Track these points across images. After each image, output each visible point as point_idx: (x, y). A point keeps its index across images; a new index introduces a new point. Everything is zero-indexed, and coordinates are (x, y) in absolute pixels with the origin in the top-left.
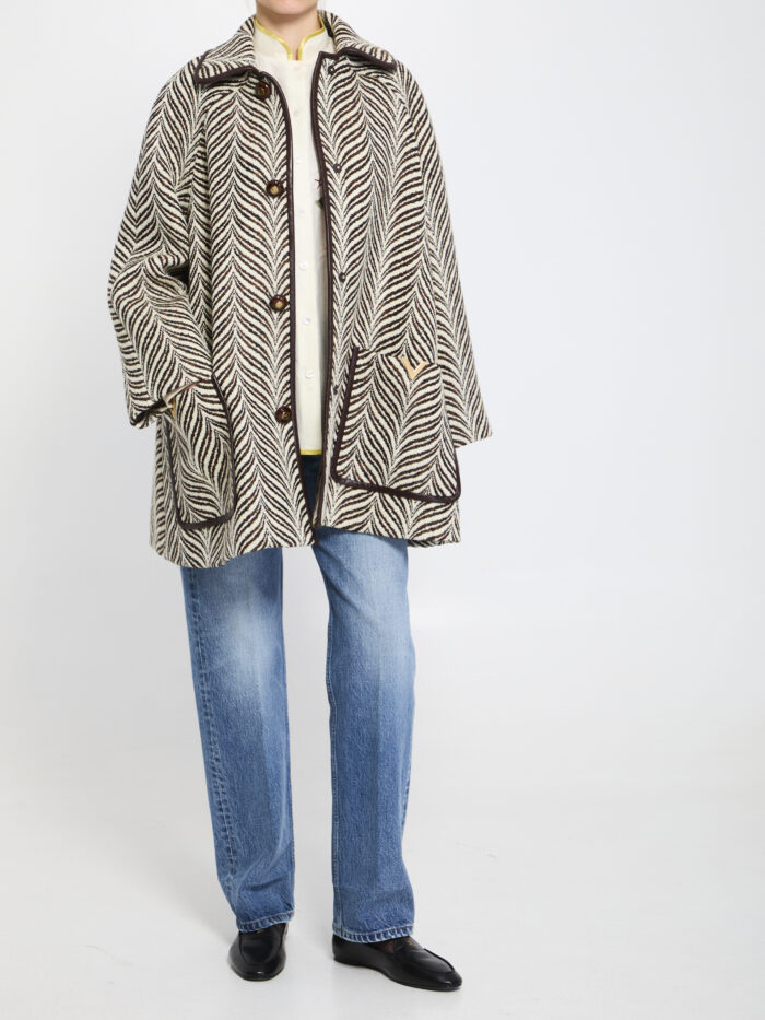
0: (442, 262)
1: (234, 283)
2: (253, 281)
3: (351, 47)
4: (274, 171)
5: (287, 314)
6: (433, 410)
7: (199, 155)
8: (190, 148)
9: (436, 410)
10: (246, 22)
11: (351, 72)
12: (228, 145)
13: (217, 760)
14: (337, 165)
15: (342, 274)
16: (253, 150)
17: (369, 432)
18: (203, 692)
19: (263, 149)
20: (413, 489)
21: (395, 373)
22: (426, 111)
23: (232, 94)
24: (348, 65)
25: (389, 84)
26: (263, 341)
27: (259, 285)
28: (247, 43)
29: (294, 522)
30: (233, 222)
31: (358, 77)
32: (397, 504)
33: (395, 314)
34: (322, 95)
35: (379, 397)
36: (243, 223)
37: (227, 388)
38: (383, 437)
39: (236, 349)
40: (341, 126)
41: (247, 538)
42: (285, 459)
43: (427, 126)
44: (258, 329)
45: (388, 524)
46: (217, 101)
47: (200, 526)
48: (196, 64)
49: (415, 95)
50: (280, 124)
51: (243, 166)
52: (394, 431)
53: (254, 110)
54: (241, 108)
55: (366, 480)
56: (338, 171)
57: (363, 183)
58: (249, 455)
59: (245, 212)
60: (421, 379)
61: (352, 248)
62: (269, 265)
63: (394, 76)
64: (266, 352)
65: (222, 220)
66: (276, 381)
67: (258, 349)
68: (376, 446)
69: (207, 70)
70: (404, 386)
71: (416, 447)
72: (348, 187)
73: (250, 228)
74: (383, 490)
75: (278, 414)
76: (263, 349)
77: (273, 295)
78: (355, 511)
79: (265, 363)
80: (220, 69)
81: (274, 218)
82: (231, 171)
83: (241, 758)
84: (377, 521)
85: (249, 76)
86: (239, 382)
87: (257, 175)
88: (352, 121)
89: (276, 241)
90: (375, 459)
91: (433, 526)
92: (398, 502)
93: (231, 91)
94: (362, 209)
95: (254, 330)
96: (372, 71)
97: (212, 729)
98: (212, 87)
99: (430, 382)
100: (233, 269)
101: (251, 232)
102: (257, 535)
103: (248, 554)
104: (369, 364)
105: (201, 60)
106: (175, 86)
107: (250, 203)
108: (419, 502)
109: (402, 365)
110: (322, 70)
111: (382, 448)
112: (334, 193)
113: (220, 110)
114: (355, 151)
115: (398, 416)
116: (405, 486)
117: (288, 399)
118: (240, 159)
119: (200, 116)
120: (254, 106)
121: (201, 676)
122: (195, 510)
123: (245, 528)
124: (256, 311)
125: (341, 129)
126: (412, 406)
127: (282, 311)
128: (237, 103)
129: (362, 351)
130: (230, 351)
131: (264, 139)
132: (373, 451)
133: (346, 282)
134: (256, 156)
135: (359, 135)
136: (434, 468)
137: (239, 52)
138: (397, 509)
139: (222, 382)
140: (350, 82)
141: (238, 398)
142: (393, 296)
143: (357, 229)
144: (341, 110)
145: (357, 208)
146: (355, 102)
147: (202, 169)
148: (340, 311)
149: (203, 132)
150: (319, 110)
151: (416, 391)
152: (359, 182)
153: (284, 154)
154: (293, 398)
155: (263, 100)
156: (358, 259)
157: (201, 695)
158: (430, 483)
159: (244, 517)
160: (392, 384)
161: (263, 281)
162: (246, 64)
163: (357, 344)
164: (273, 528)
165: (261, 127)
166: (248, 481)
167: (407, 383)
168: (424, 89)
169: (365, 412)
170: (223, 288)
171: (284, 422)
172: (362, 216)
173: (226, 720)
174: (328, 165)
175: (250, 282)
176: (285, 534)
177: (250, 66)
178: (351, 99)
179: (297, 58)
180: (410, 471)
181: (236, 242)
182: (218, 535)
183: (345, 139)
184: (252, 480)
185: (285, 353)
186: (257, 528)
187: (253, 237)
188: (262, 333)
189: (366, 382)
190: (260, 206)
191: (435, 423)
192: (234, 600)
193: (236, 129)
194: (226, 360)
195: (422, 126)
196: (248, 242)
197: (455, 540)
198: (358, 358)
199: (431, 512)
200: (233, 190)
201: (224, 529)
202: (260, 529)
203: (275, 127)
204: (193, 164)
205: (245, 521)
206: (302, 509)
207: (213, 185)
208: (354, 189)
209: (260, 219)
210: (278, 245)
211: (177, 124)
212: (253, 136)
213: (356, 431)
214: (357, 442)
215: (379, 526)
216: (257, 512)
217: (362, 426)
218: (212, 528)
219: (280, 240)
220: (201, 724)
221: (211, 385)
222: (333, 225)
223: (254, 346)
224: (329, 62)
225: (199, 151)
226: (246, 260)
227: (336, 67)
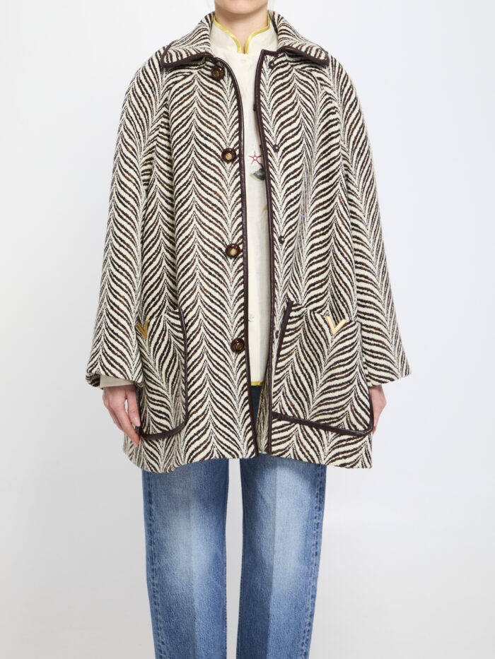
0: (369, 227)
1: (195, 233)
2: (211, 232)
3: (288, 46)
4: (228, 141)
5: (241, 260)
6: (350, 360)
7: (163, 125)
8: (155, 119)
9: (352, 360)
10: (206, 17)
11: (289, 66)
12: (189, 118)
13: (163, 643)
14: (276, 146)
15: (281, 237)
16: (211, 124)
17: (295, 374)
18: (153, 584)
19: (219, 123)
20: (330, 423)
21: (320, 329)
22: (356, 99)
23: (192, 76)
24: (286, 61)
25: (320, 79)
26: (221, 283)
27: (216, 236)
28: (204, 33)
29: (239, 438)
30: (194, 182)
31: (294, 71)
32: (315, 434)
33: (317, 275)
34: (264, 86)
35: (306, 345)
36: (203, 184)
37: (189, 321)
38: (307, 379)
39: (198, 288)
40: (279, 113)
41: (196, 449)
42: (236, 383)
43: (356, 111)
44: (216, 272)
45: (308, 451)
46: (179, 81)
47: (158, 437)
48: (162, 52)
49: (345, 86)
50: (232, 101)
51: (202, 136)
52: (316, 376)
53: (211, 89)
54: (199, 87)
55: (289, 414)
56: (276, 151)
57: (296, 162)
58: (201, 379)
59: (204, 174)
60: (341, 335)
61: (289, 216)
62: (225, 219)
63: (326, 71)
64: (223, 292)
65: (184, 181)
66: (232, 316)
67: (217, 289)
68: (300, 386)
69: (171, 56)
70: (326, 340)
71: (334, 391)
72: (285, 165)
73: (208, 188)
74: (303, 422)
75: (233, 345)
76: (221, 290)
77: (228, 244)
78: (278, 439)
79: (223, 301)
80: (181, 55)
81: (229, 180)
82: (191, 139)
83: (181, 643)
84: (298, 448)
85: (206, 60)
86: (201, 316)
87: (214, 144)
88: (288, 109)
89: (231, 198)
90: (298, 397)
91: (345, 455)
92: (317, 433)
93: (191, 73)
94: (296, 184)
95: (213, 273)
96: (307, 65)
97: (159, 616)
98: (175, 69)
99: (348, 337)
100: (195, 222)
101: (209, 191)
102: (205, 448)
103: (196, 463)
104: (300, 317)
105: (166, 50)
106: (144, 70)
107: (208, 167)
108: (334, 434)
109: (325, 322)
110: (264, 65)
111: (305, 389)
112: (273, 168)
113: (182, 89)
114: (291, 134)
115: (320, 364)
116: (324, 420)
117: (242, 332)
118: (199, 129)
119: (164, 93)
120: (211, 86)
121: (153, 570)
122: (155, 422)
123: (195, 441)
124: (214, 257)
125: (279, 115)
126: (333, 357)
127: (236, 257)
128: (196, 83)
129: (295, 305)
130: (194, 290)
131: (219, 114)
132: (298, 390)
133: (285, 244)
134: (214, 128)
135: (294, 121)
136: (348, 408)
137: (197, 41)
138: (315, 439)
139: (187, 315)
140: (287, 76)
141: (197, 331)
142: (315, 261)
143: (292, 200)
144: (279, 99)
145: (292, 182)
146: (291, 93)
147: (166, 137)
148: (280, 268)
149: (166, 106)
150: (262, 98)
151: (337, 344)
152: (294, 161)
153: (237, 126)
154: (246, 331)
155: (218, 81)
156: (294, 225)
157: (152, 587)
158: (344, 419)
159: (195, 431)
160: (317, 337)
161: (220, 232)
162: (203, 51)
163: (292, 299)
164: (219, 442)
165: (217, 104)
166: (200, 401)
167: (329, 337)
168: (354, 79)
169: (293, 356)
170: (187, 237)
171: (238, 351)
172: (296, 189)
173: (169, 610)
174: (268, 146)
175: (209, 233)
176: (229, 448)
177: (206, 52)
178: (287, 90)
179: (244, 52)
180: (328, 410)
181: (197, 199)
182: (170, 446)
183: (282, 123)
184: (203, 400)
185: (240, 293)
186: (205, 442)
187: (211, 195)
188: (220, 276)
189: (296, 332)
190: (217, 170)
191: (351, 371)
192: (177, 509)
193: (195, 105)
194: (190, 296)
195: (352, 112)
196: (207, 199)
197: (364, 466)
198: (292, 311)
199: (344, 443)
200: (193, 155)
201: (174, 441)
202: (207, 442)
203: (229, 103)
204: (157, 133)
205: (195, 435)
206: (247, 427)
207: (175, 151)
208: (290, 166)
209: (217, 181)
210: (232, 202)
211: (143, 99)
212: (210, 111)
213: (285, 371)
214: (284, 381)
215: (300, 453)
216: (206, 428)
217: (289, 368)
218: (166, 440)
219: (234, 199)
220: (151, 611)
221: (178, 316)
222: (273, 196)
223: (213, 286)
224: (269, 58)
225: (162, 122)
226: (205, 214)
227: (275, 63)
